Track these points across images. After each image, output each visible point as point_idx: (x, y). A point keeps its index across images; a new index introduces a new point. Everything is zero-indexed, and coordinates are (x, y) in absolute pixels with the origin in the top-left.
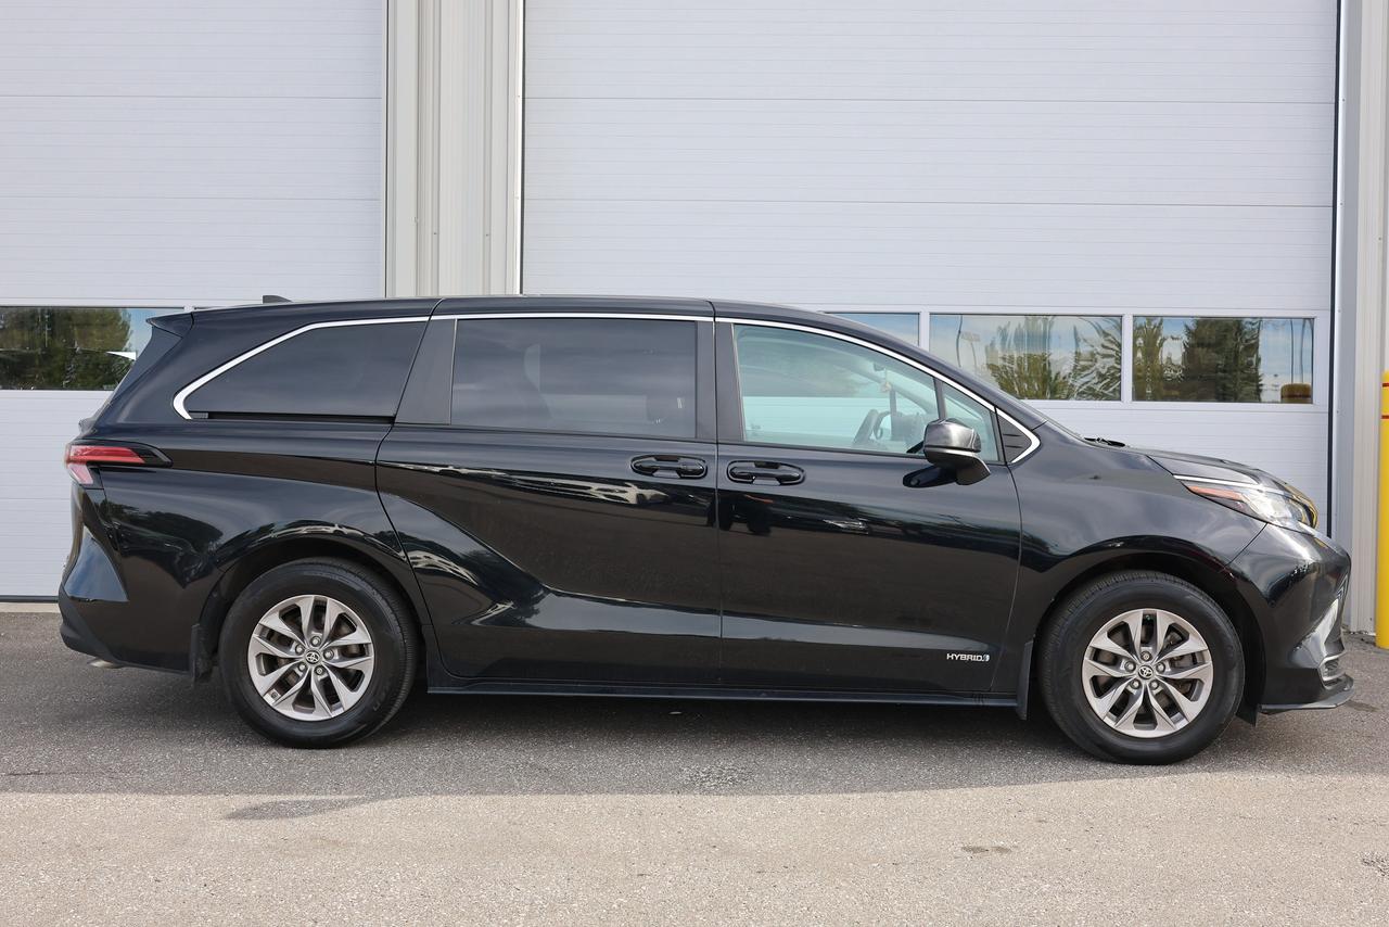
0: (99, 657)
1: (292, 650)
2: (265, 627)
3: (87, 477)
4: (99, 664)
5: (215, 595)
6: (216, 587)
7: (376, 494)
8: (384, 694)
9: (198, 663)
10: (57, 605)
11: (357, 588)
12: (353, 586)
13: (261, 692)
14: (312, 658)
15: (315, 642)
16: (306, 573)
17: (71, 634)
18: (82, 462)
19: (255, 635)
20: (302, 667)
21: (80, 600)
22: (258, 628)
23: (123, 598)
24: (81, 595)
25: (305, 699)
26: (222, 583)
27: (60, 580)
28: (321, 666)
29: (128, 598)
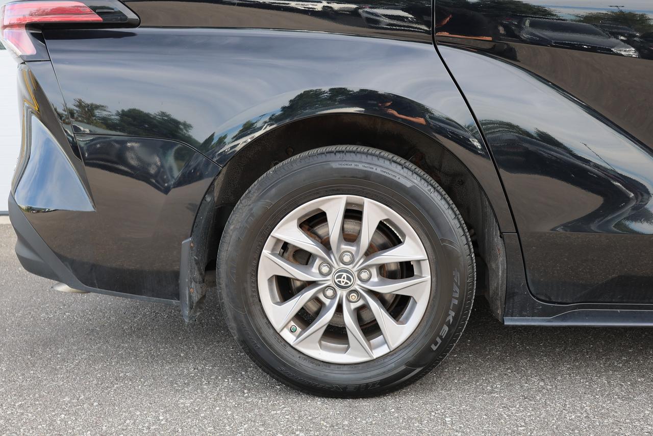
0: (61, 281)
1: (315, 270)
2: (278, 240)
3: (28, 46)
4: (64, 288)
5: (208, 199)
6: (210, 190)
7: (432, 47)
8: (446, 328)
9: (191, 290)
10: (8, 217)
11: (408, 184)
12: (403, 181)
13: (278, 327)
14: (343, 281)
15: (347, 258)
16: (335, 165)
17: (27, 254)
18: (19, 25)
19: (266, 252)
20: (330, 293)
21: (38, 211)
22: (269, 242)
23: (89, 207)
24: (38, 206)
25: (336, 333)
26: (216, 184)
27: (9, 188)
28: (355, 291)
29: (94, 206)
